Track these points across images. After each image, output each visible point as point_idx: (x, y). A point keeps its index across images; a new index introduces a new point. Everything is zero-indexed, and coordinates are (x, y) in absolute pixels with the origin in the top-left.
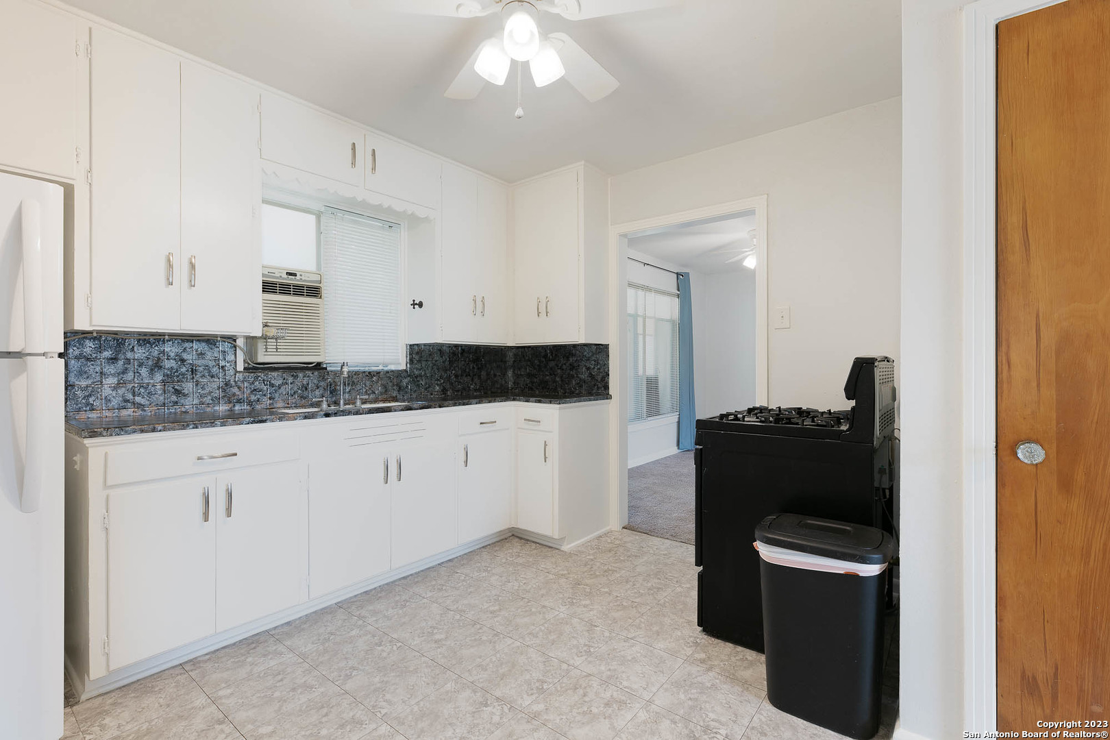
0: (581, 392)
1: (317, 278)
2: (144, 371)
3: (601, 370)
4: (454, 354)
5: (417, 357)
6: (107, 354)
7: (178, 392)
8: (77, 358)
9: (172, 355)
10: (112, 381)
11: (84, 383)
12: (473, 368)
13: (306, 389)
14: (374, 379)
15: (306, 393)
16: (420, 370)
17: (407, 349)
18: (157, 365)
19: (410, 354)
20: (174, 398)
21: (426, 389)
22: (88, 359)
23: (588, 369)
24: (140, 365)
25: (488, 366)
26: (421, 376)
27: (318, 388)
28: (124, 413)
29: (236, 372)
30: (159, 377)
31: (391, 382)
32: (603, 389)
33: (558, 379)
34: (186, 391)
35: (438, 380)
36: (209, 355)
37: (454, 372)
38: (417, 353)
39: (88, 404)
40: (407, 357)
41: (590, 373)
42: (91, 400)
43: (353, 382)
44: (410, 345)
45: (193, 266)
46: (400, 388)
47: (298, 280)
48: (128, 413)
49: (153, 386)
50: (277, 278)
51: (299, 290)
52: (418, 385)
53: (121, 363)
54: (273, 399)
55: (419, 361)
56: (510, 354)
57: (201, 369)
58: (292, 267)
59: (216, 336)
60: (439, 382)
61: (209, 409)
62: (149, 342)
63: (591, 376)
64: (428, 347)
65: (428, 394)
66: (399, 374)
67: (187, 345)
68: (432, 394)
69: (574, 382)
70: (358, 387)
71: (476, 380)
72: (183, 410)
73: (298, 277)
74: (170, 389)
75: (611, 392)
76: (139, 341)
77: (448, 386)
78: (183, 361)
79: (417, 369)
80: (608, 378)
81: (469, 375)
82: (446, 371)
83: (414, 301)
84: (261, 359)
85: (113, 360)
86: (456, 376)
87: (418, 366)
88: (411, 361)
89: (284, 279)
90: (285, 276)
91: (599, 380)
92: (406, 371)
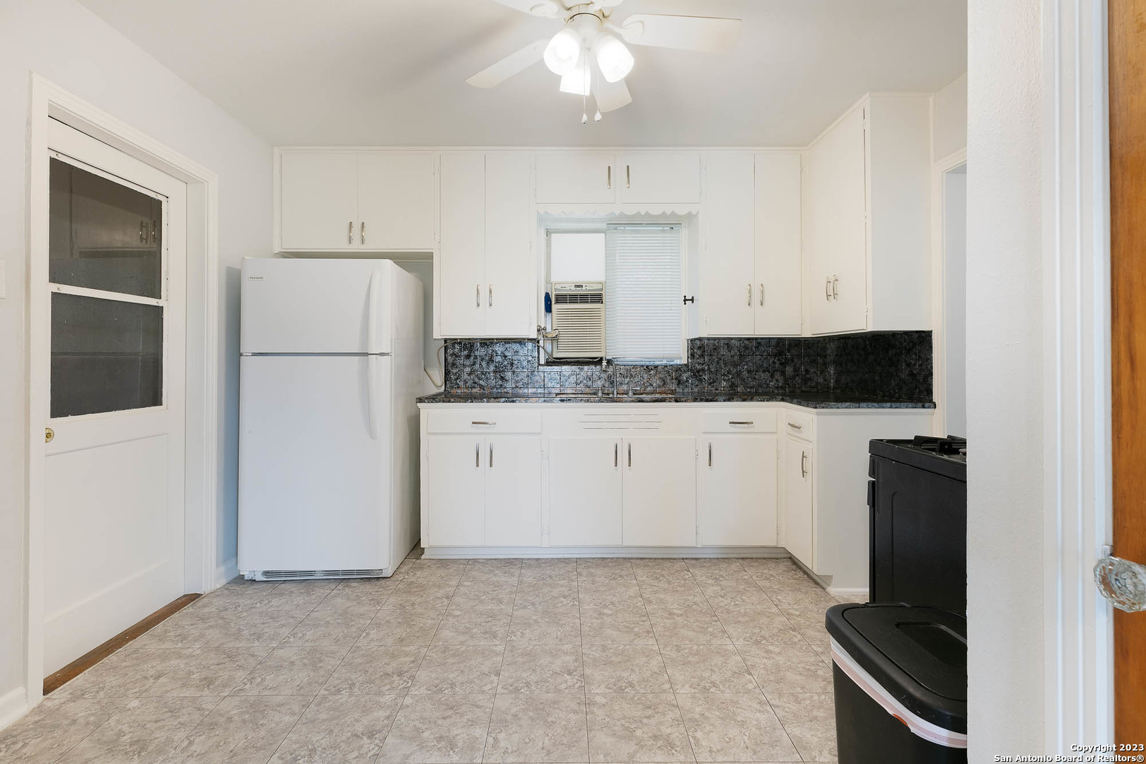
0: (900, 397)
1: (599, 286)
2: (484, 364)
3: (923, 367)
4: (746, 348)
5: (699, 352)
6: (466, 352)
7: (502, 378)
8: (451, 355)
9: (499, 352)
10: (468, 370)
11: (455, 371)
12: (774, 363)
14: (652, 372)
16: (703, 364)
17: (688, 344)
18: (491, 360)
19: (692, 349)
20: (500, 382)
21: (710, 384)
22: (457, 356)
23: (908, 365)
24: (482, 360)
25: (796, 360)
26: (703, 370)
27: (600, 379)
28: (474, 390)
29: (539, 365)
30: (492, 368)
31: (670, 375)
32: (925, 393)
33: (877, 378)
34: (507, 378)
35: (724, 375)
36: (521, 353)
37: (746, 367)
38: (699, 348)
39: (457, 384)
40: (688, 351)
41: (911, 371)
42: (458, 381)
43: (631, 375)
44: (691, 340)
45: (491, 292)
46: (679, 382)
47: (584, 291)
48: (476, 390)
49: (489, 373)
50: (567, 290)
51: (583, 299)
52: (701, 380)
53: (472, 358)
55: (702, 356)
56: (832, 346)
57: (516, 362)
58: (579, 280)
59: (524, 339)
60: (726, 378)
61: (521, 392)
62: (486, 345)
63: (912, 374)
64: (712, 342)
65: (713, 389)
66: (678, 369)
67: (507, 345)
68: (717, 389)
69: (893, 383)
70: (636, 379)
71: (777, 376)
72: (505, 390)
73: (584, 288)
74: (498, 376)
75: (935, 399)
76: (481, 343)
77: (738, 381)
78: (505, 356)
79: (699, 364)
80: (932, 379)
81: (768, 371)
82: (736, 365)
83: (685, 297)
84: (555, 355)
85: (468, 357)
86: (749, 372)
87: (701, 361)
88: (692, 356)
89: (574, 291)
90: (573, 288)
91: (921, 380)
92: (686, 365)
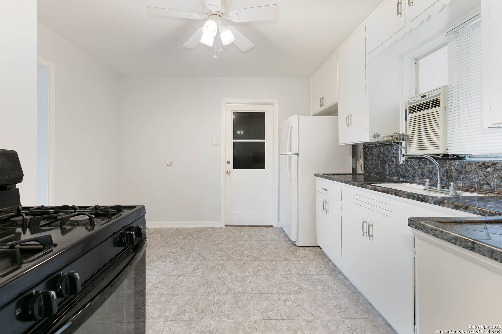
1: (438, 92)
2: (376, 159)
6: (370, 152)
7: (384, 168)
10: (370, 162)
11: (366, 163)
13: (431, 173)
14: (489, 170)
15: (431, 176)
18: (379, 156)
22: (367, 154)
24: (376, 156)
30: (379, 161)
42: (367, 168)
47: (427, 99)
49: (378, 165)
53: (372, 155)
54: (415, 177)
58: (424, 92)
67: (385, 147)
70: (471, 176)
73: (427, 97)
78: (385, 154)
89: (420, 101)
90: (420, 99)
